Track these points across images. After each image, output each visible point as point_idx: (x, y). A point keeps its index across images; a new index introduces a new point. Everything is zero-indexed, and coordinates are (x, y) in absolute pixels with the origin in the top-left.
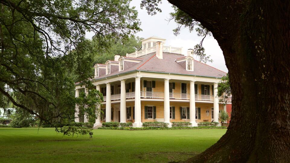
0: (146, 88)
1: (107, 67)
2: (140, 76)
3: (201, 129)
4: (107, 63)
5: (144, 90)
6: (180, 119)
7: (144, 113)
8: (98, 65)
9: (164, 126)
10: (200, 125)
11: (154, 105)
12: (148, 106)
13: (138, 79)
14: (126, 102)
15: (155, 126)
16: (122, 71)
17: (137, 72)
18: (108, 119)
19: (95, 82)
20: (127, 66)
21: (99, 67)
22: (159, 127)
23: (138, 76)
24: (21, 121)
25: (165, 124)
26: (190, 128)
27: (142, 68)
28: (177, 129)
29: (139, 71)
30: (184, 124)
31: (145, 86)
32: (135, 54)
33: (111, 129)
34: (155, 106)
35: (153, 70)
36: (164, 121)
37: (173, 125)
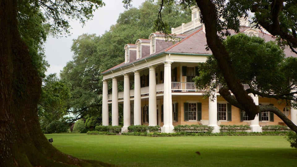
0: (186, 77)
1: (137, 48)
2: (170, 60)
3: (265, 135)
4: (138, 44)
5: (183, 80)
6: (240, 121)
7: (183, 113)
8: (129, 46)
9: (208, 132)
10: (266, 129)
11: (198, 102)
12: (189, 103)
13: (167, 65)
14: (157, 97)
15: (193, 131)
16: (153, 53)
17: (166, 56)
18: (137, 122)
19: (123, 69)
20: (161, 47)
21: (130, 49)
22: (197, 133)
23: (167, 60)
24: (50, 124)
25: (209, 127)
26: (246, 134)
27: (175, 49)
28: (225, 135)
29: (169, 54)
30: (239, 128)
31: (184, 75)
32: (181, 28)
33: (135, 135)
34: (201, 102)
35: (191, 52)
36: (209, 124)
37: (221, 130)
